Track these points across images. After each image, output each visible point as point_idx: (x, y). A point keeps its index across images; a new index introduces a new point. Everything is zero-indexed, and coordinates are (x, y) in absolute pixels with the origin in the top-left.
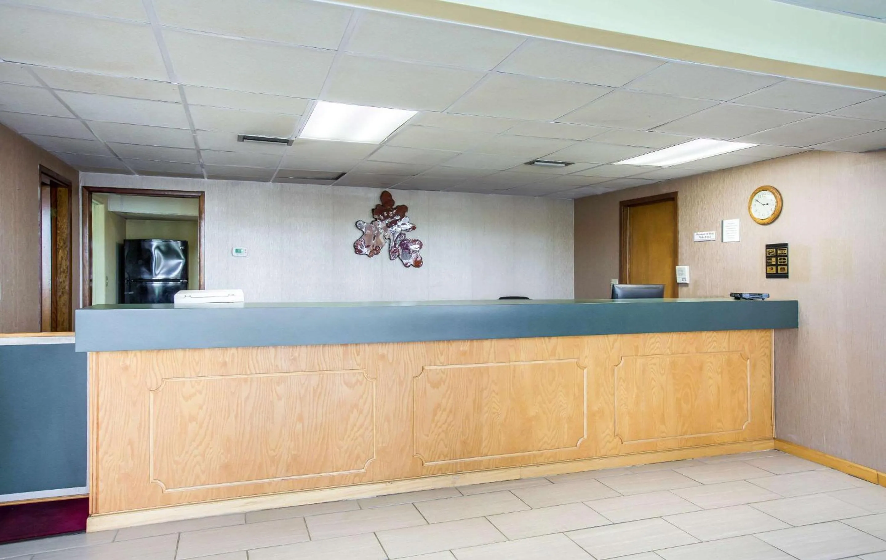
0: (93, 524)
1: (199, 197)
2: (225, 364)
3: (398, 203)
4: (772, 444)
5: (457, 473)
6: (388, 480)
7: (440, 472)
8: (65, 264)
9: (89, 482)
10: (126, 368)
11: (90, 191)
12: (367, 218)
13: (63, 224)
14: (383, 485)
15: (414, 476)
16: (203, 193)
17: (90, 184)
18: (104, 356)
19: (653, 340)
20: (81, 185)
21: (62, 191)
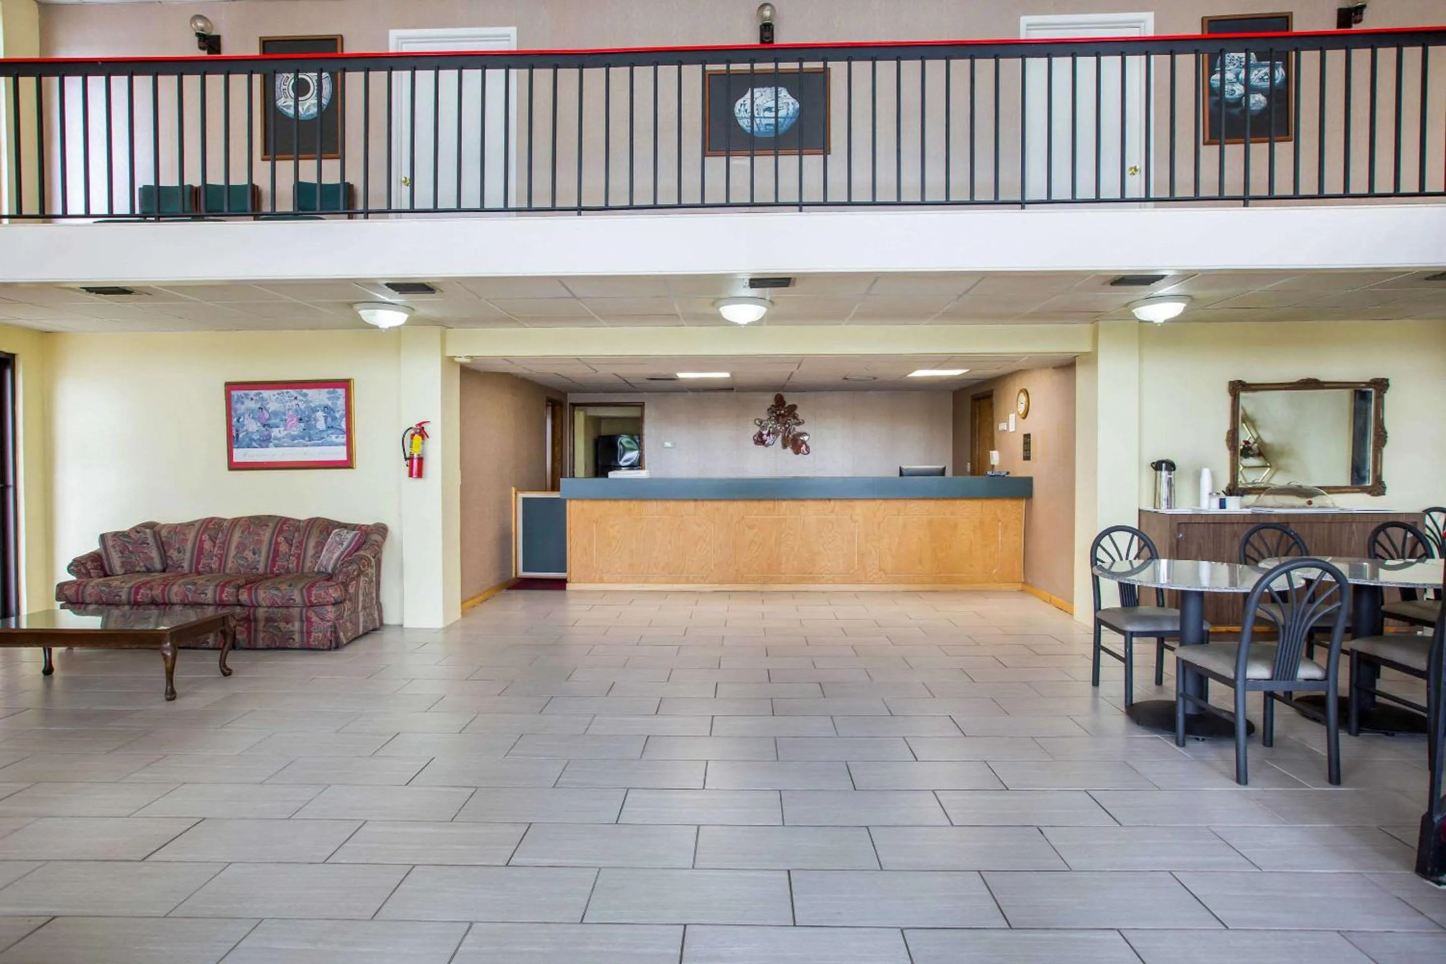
0: (569, 586)
1: (641, 406)
2: (630, 510)
3: (789, 403)
4: (1020, 586)
5: (764, 583)
6: (721, 582)
7: (754, 581)
8: (558, 457)
9: (568, 570)
10: (583, 510)
11: (574, 405)
12: (764, 417)
13: (558, 430)
14: (717, 585)
15: (735, 581)
16: (644, 403)
17: (574, 401)
18: (573, 502)
19: (913, 505)
20: (569, 402)
21: (558, 408)
